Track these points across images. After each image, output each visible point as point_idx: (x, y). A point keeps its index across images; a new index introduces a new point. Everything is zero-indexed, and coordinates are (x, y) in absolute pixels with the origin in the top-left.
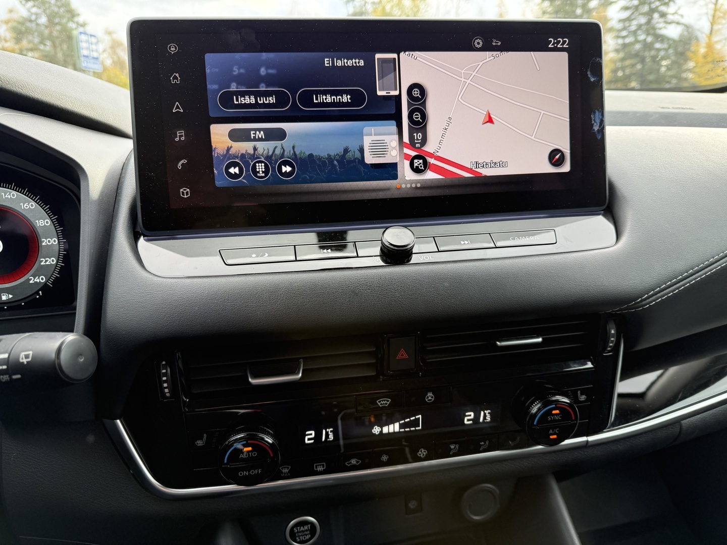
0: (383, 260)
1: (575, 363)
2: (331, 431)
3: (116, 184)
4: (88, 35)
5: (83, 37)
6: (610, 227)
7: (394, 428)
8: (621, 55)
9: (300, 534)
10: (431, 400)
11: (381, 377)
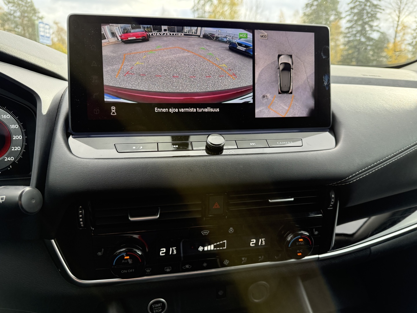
0: (207, 152)
1: (312, 213)
2: (175, 249)
3: (58, 105)
4: (44, 24)
5: (41, 25)
6: (333, 138)
7: (211, 247)
8: (347, 47)
9: (156, 309)
10: (232, 232)
11: (204, 218)
